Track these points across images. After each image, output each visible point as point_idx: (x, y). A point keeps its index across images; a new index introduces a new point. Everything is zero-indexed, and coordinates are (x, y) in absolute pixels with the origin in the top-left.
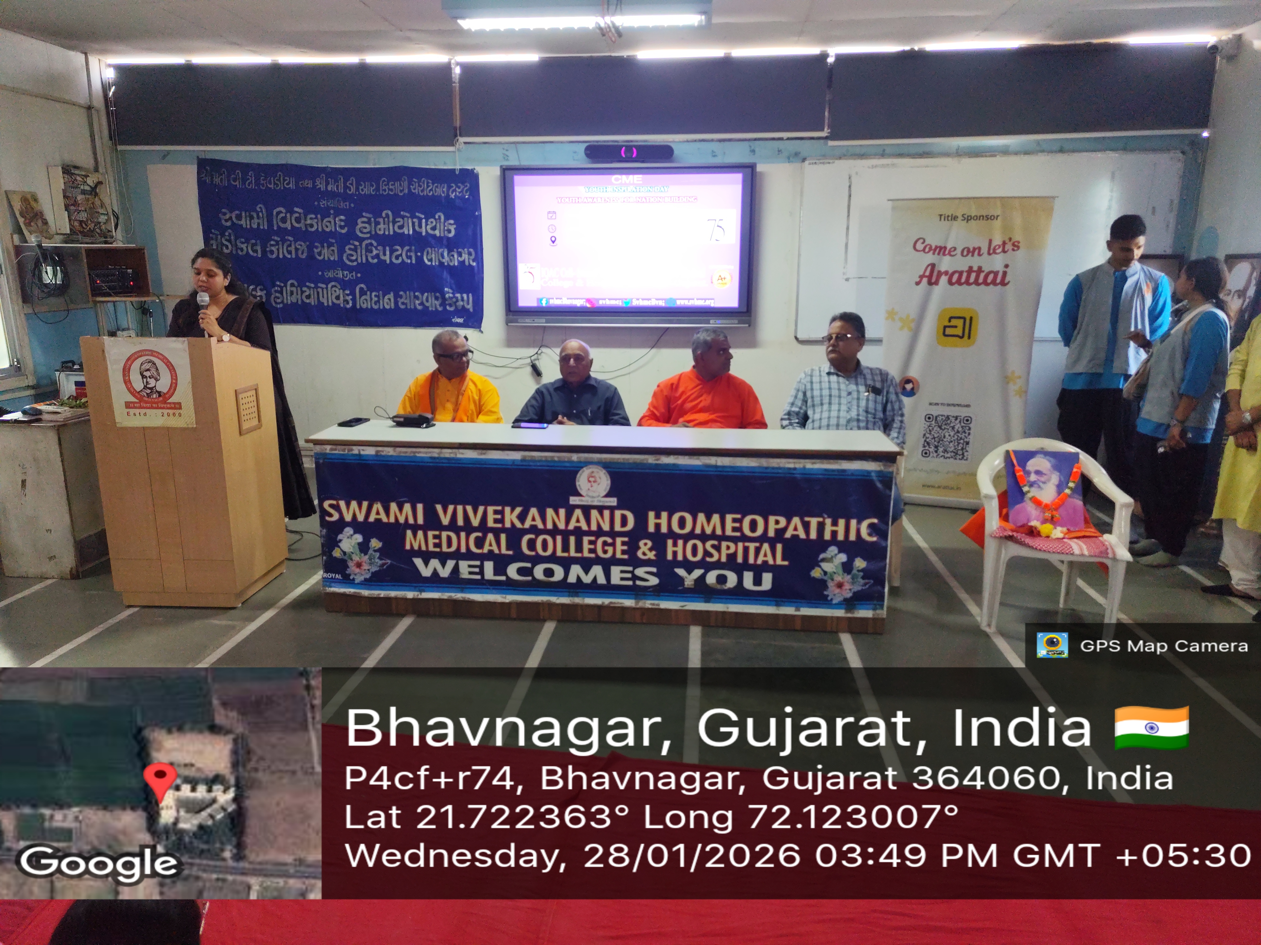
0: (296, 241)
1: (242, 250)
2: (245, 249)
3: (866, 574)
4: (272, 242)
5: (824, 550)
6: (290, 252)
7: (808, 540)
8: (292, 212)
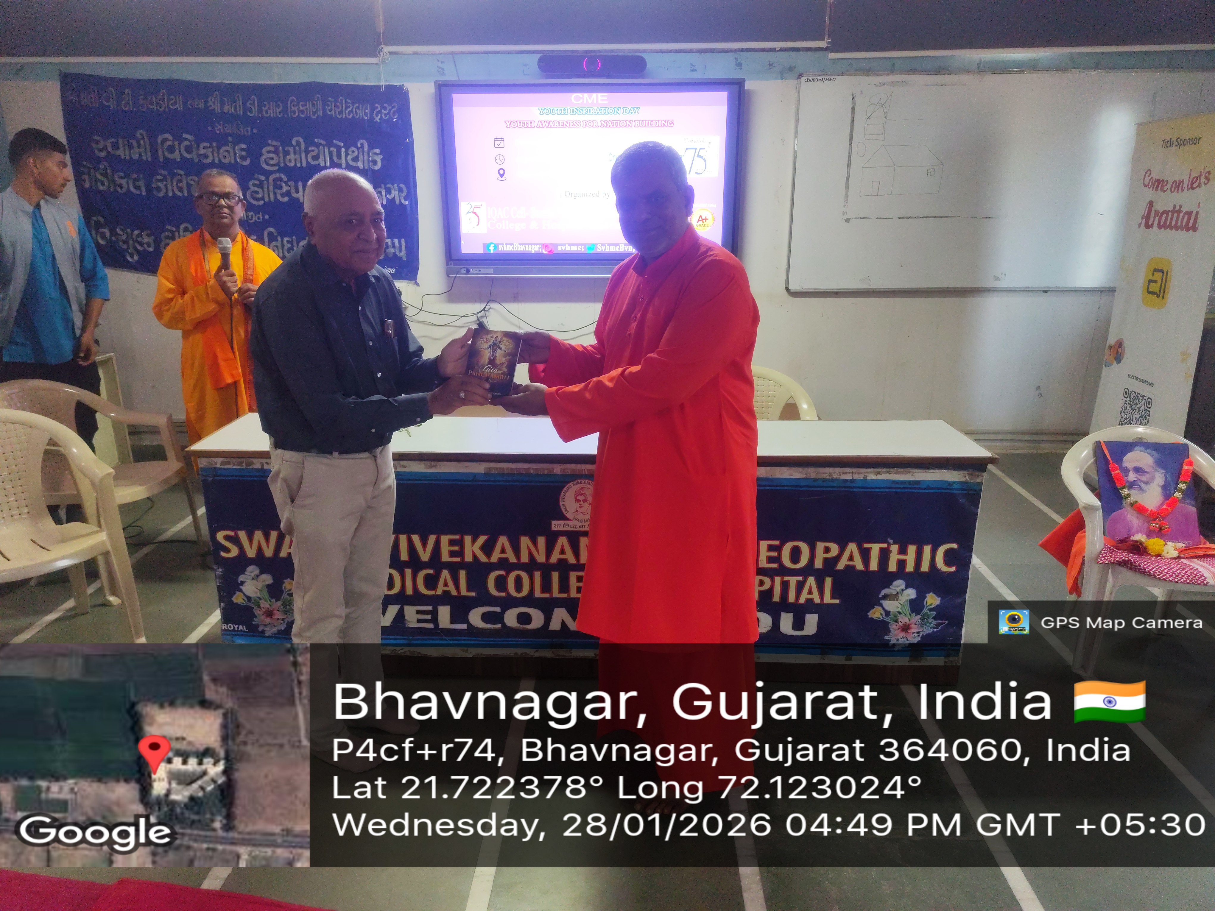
0: (187, 175)
1: (121, 186)
2: (125, 186)
3: (940, 612)
4: (159, 177)
5: (888, 585)
6: (181, 189)
7: (867, 572)
8: (181, 140)
